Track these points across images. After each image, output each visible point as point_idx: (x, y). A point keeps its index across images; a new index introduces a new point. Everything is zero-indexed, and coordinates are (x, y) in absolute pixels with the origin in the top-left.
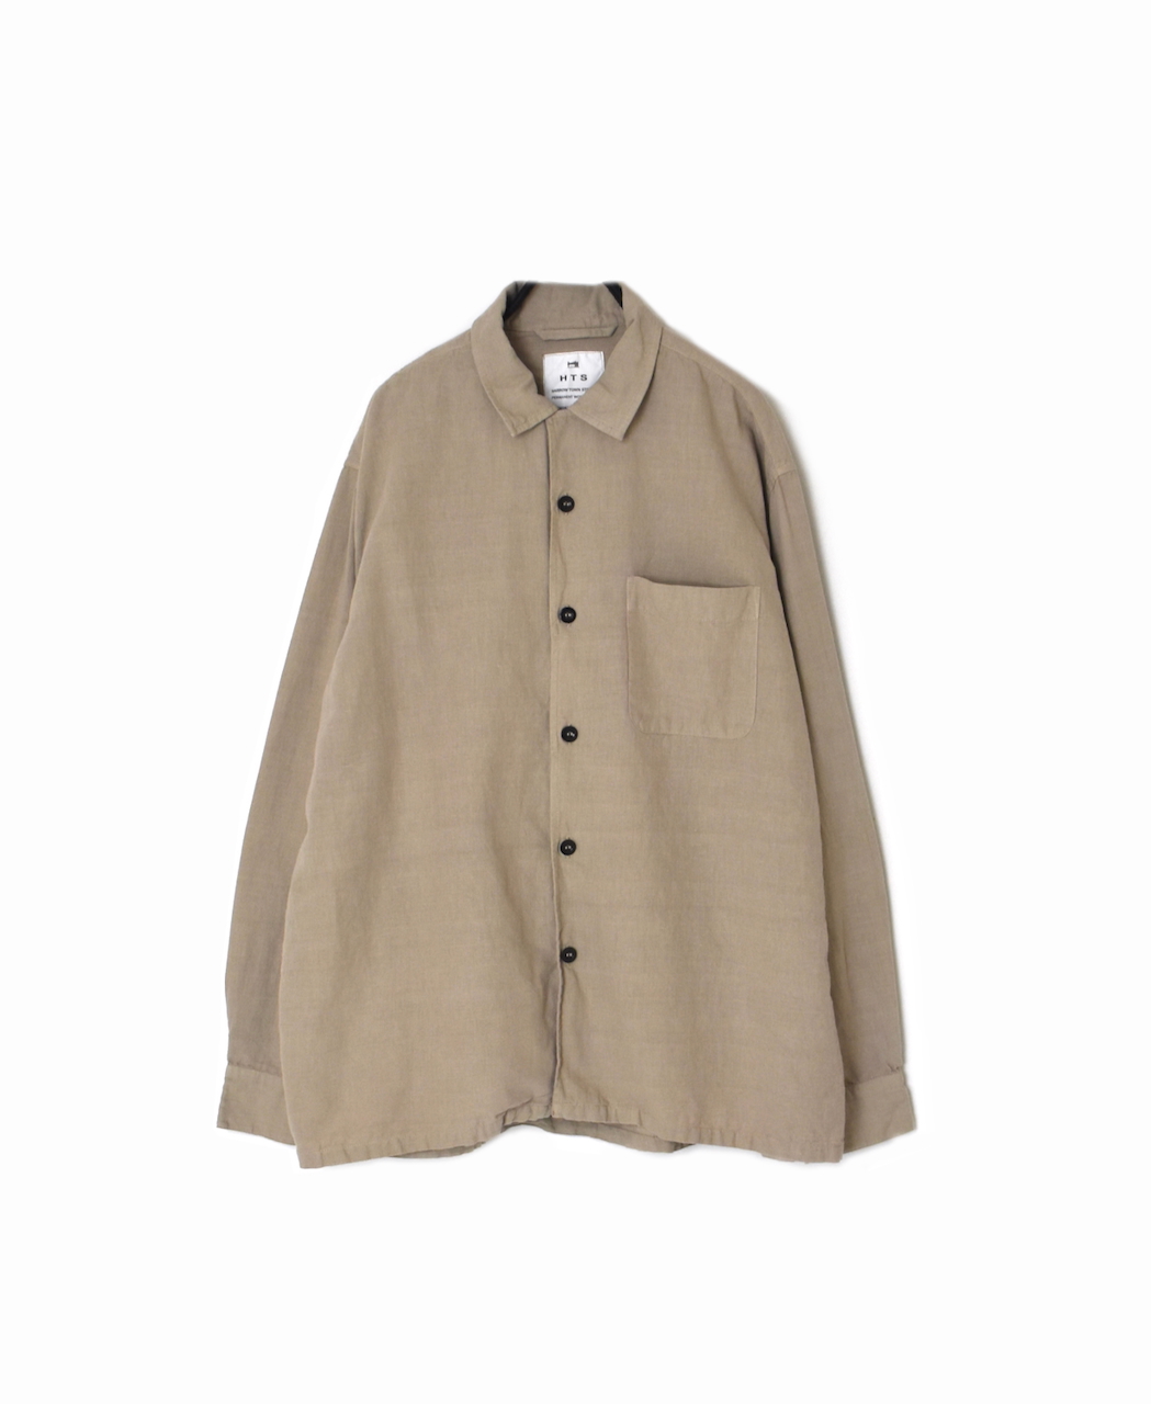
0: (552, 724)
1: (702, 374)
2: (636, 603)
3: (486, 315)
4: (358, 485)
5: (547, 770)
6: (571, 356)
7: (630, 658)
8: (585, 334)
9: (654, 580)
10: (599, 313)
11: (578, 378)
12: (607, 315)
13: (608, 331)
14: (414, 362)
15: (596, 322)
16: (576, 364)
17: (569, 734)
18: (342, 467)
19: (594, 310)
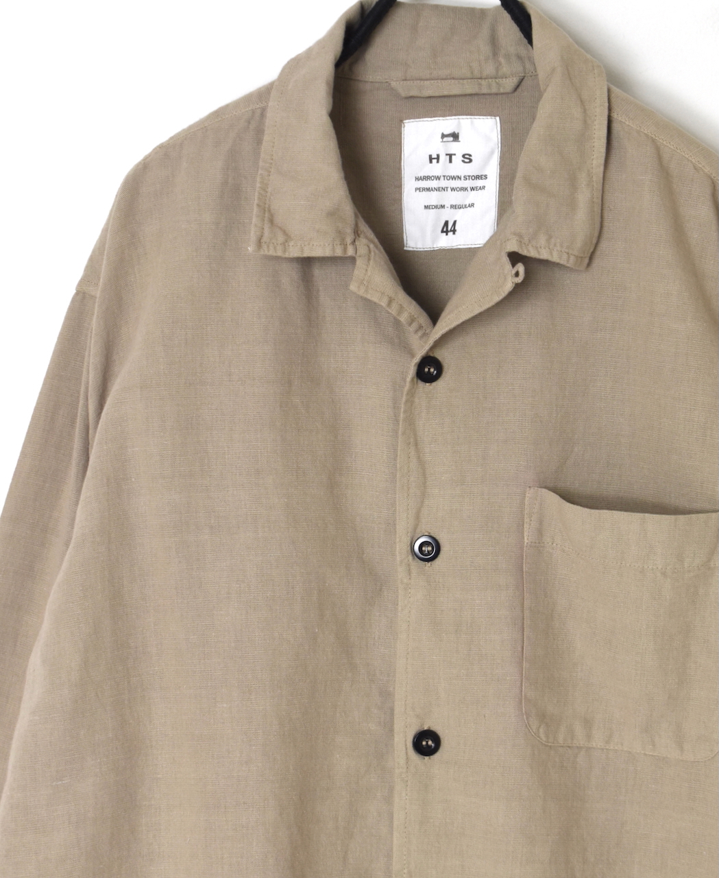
0: (398, 726)
1: (660, 158)
2: (540, 532)
3: (309, 54)
4: (95, 324)
5: (389, 800)
6: (448, 124)
7: (527, 622)
8: (469, 88)
9: (569, 497)
10: (495, 54)
11: (457, 159)
12: (507, 56)
13: (509, 84)
14: (190, 127)
15: (489, 69)
16: (455, 136)
17: (427, 743)
18: (74, 292)
19: (485, 49)
